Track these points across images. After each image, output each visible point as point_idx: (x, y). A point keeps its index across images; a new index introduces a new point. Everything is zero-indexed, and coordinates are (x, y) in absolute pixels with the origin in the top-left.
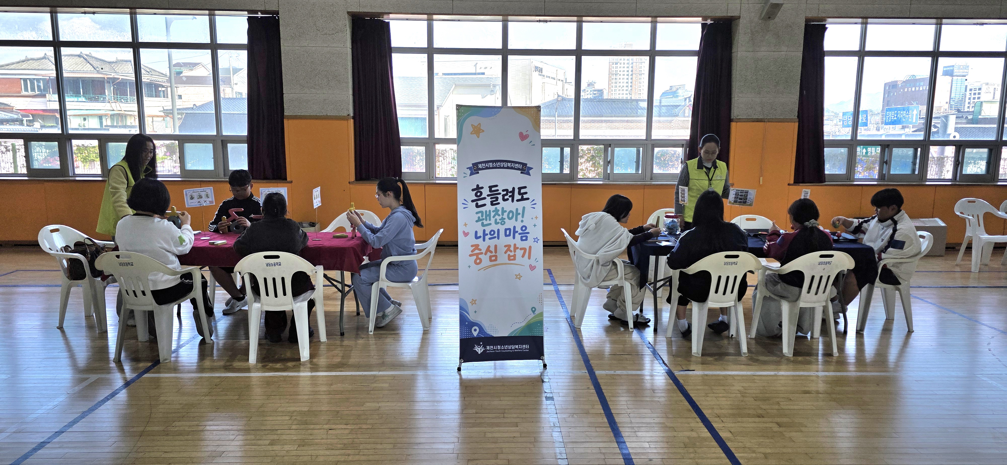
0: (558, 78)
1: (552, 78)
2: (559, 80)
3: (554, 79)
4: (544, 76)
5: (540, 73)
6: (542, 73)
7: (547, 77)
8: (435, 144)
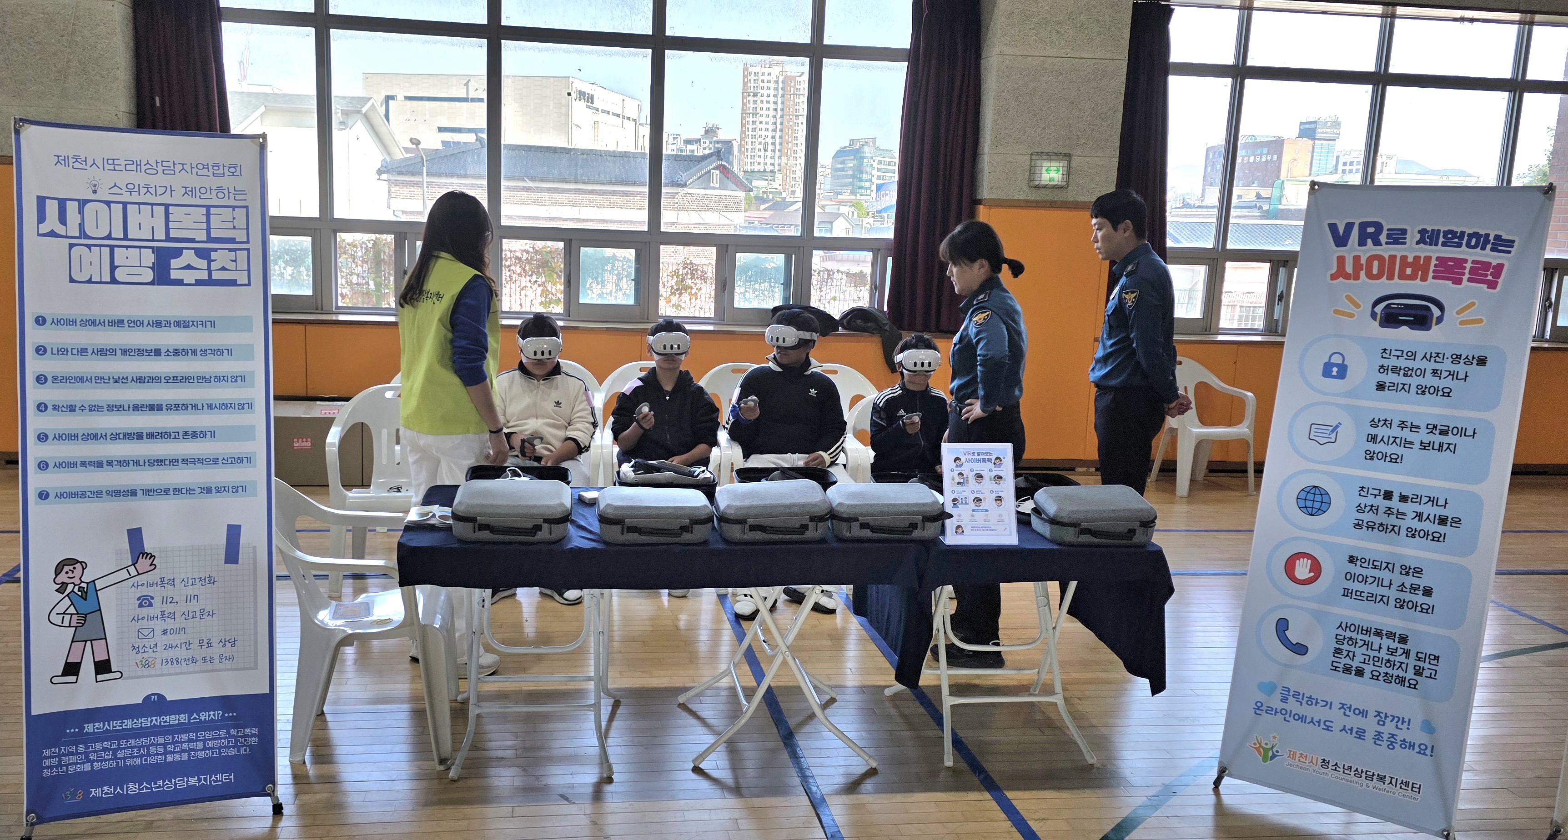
0: (626, 115)
1: (613, 114)
2: (629, 118)
3: (618, 116)
4: (597, 110)
5: (589, 104)
6: (592, 103)
7: (603, 111)
8: (335, 232)
